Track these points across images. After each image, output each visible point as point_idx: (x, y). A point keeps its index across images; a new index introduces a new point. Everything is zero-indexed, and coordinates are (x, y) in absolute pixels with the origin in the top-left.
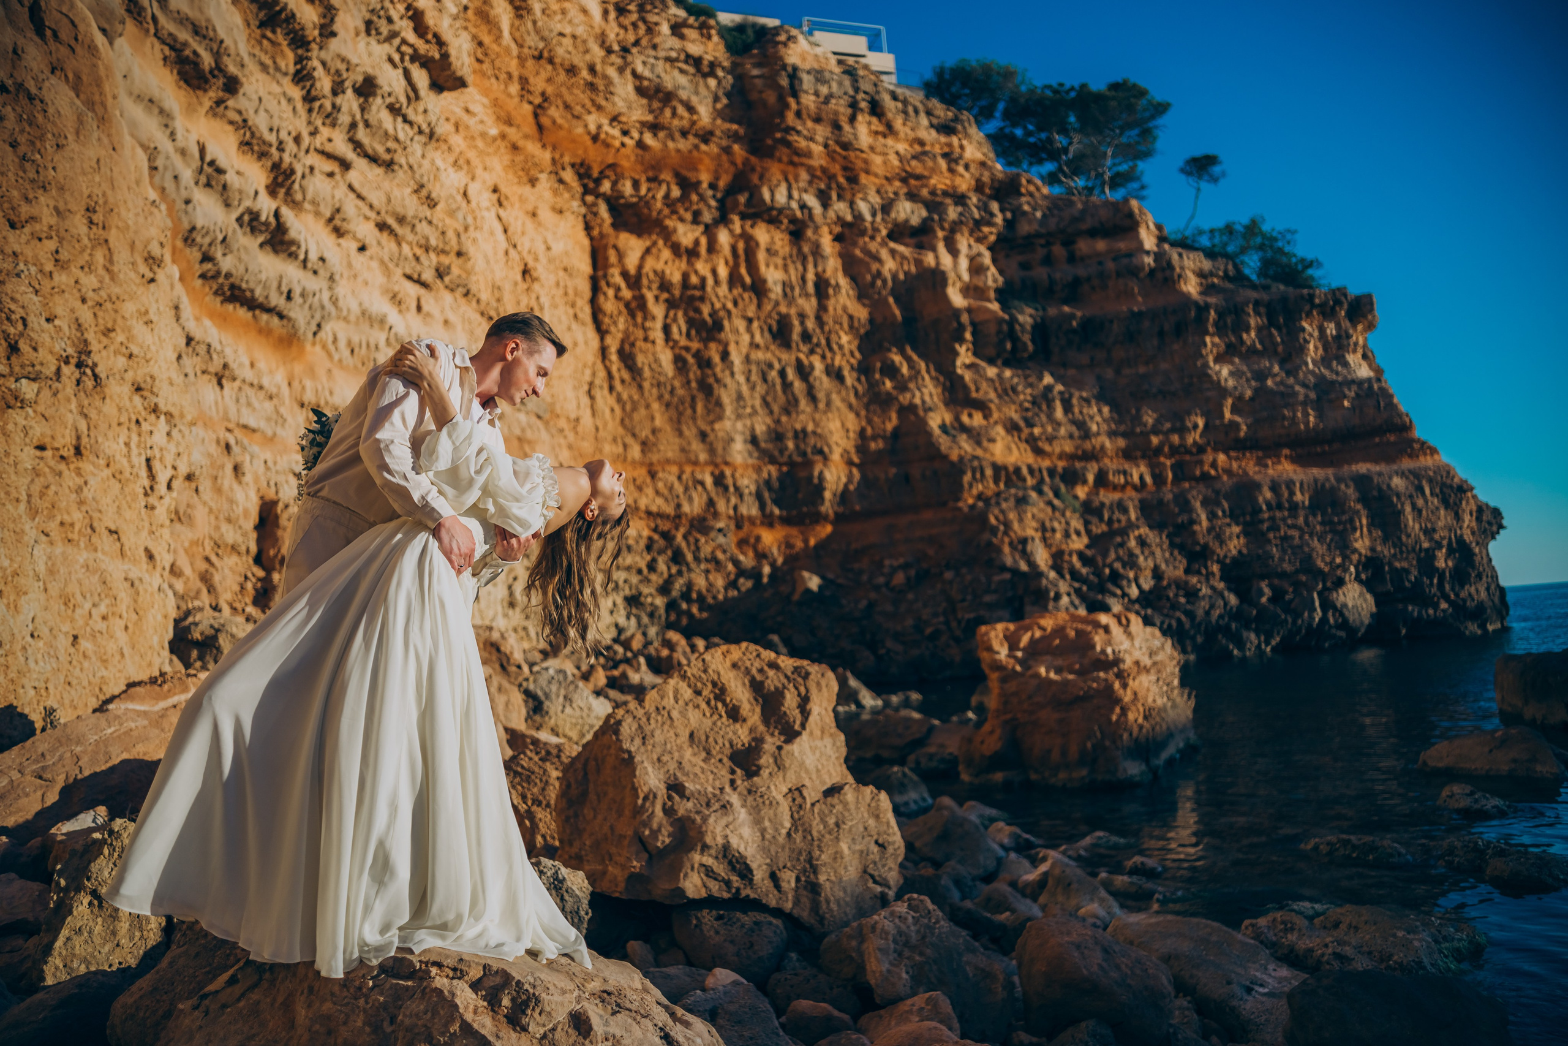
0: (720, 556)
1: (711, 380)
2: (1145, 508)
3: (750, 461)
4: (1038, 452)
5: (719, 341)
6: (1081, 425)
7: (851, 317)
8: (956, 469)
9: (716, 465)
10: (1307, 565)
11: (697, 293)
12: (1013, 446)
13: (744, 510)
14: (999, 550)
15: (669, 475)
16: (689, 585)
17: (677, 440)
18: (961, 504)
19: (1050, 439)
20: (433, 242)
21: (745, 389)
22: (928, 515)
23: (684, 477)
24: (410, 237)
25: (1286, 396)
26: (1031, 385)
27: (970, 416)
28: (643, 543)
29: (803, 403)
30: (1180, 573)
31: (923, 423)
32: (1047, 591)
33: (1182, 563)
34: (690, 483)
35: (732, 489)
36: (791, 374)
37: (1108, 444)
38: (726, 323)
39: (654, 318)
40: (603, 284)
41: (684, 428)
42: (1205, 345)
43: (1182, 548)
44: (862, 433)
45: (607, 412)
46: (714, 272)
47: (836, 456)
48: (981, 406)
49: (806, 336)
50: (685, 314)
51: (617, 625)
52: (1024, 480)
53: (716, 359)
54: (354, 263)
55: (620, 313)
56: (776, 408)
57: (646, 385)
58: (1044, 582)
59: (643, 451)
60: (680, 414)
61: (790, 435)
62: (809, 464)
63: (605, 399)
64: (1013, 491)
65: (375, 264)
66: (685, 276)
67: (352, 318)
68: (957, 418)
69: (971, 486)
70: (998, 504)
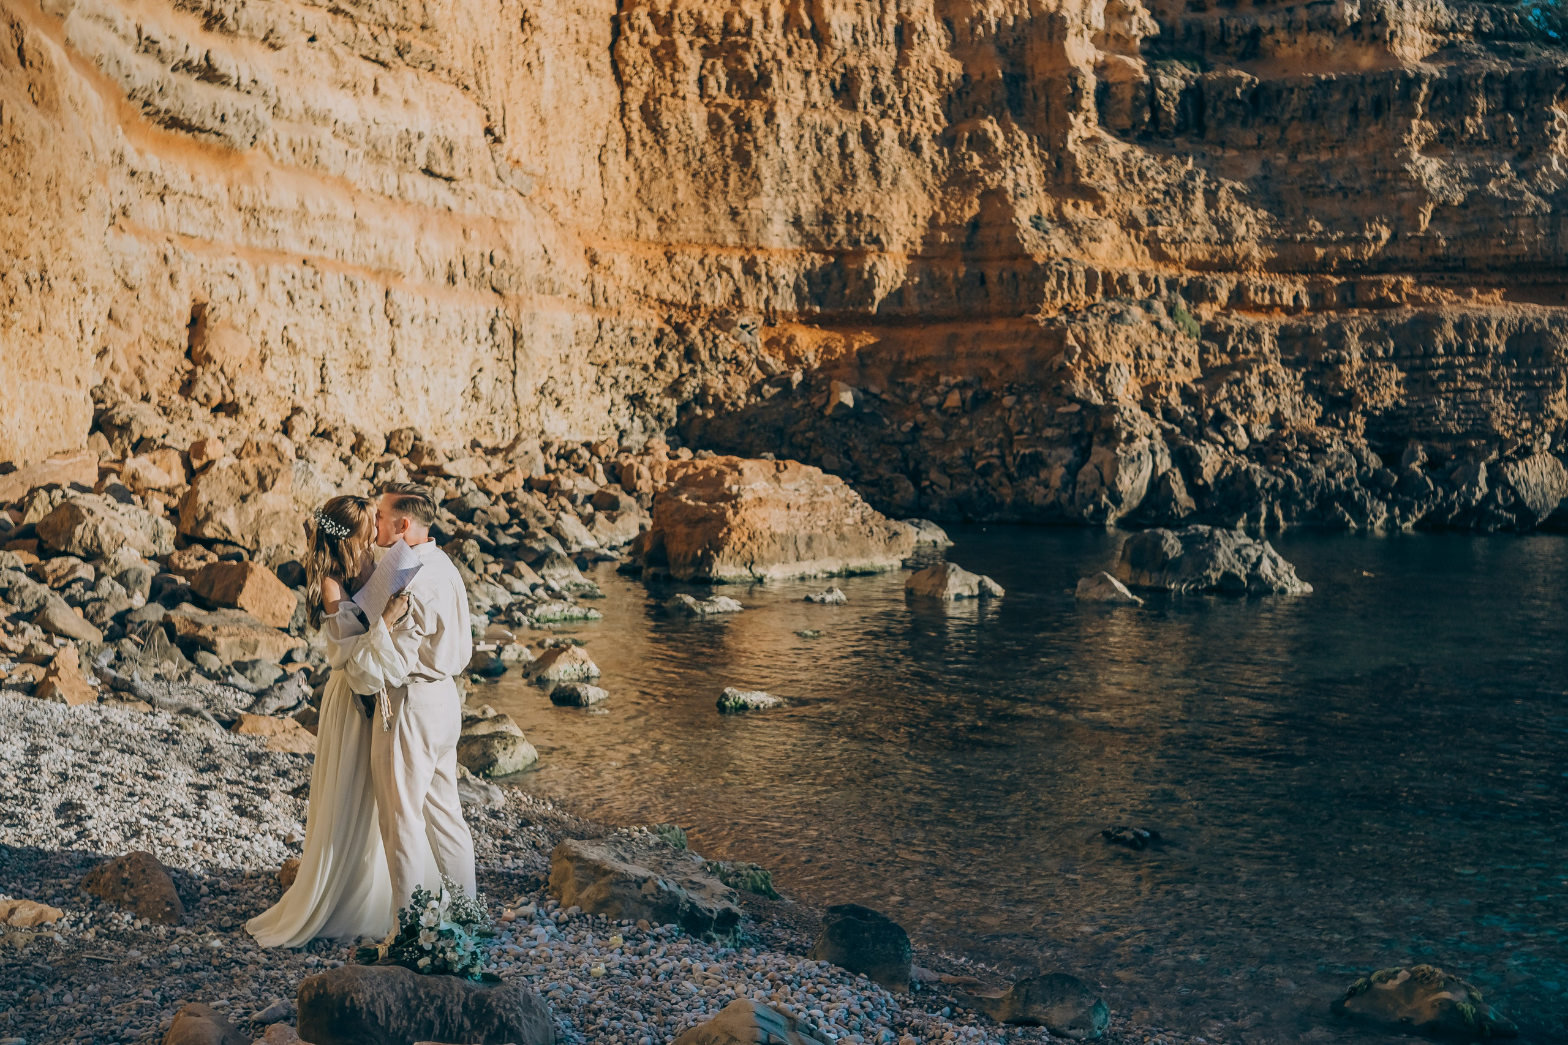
0: (743, 356)
1: (750, 147)
2: (1285, 337)
3: (790, 247)
4: (1160, 257)
5: (765, 100)
6: (1224, 227)
7: (939, 72)
8: (1039, 273)
9: (747, 250)
10: (1482, 429)
11: (741, 40)
12: (1127, 248)
13: (777, 304)
14: (1071, 377)
15: (690, 258)
16: (704, 388)
17: (701, 218)
18: (1039, 317)
19: (1177, 243)
20: (392, 20)
21: (792, 159)
22: (999, 326)
23: (706, 261)
24: (367, 16)
25: (1512, 205)
26: (1167, 170)
27: (1076, 206)
28: (652, 335)
29: (863, 178)
30: (1310, 423)
31: (1010, 211)
32: (1119, 429)
33: (1316, 409)
34: (714, 270)
35: (764, 279)
36: (853, 141)
37: (1256, 252)
38: (774, 77)
39: (685, 69)
40: (626, 26)
41: (712, 203)
42: (1410, 131)
43: (1320, 393)
44: (933, 221)
45: (621, 180)
46: (765, 12)
47: (896, 247)
48: (1091, 194)
49: (878, 95)
50: (724, 64)
51: (617, 427)
52: (1132, 292)
53: (759, 121)
54: (301, 58)
55: (646, 61)
56: (828, 185)
57: (671, 150)
58: (1117, 418)
59: (659, 229)
60: (710, 186)
61: (842, 218)
62: (861, 254)
63: (618, 166)
64: (1111, 304)
65: (324, 56)
66: (728, 18)
67: (295, 117)
68: (1058, 209)
69: (1054, 294)
70: (1085, 319)
